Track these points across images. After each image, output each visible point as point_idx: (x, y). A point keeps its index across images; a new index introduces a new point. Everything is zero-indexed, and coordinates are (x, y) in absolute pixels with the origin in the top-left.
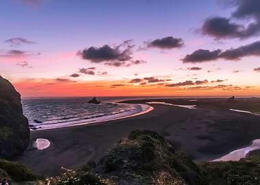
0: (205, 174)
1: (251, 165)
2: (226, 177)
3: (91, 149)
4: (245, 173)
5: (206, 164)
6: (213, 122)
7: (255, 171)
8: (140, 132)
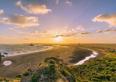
0: (72, 70)
1: (85, 66)
2: (78, 71)
3: (29, 64)
4: (84, 69)
5: (72, 66)
6: (74, 52)
7: (87, 68)
8: (49, 58)
